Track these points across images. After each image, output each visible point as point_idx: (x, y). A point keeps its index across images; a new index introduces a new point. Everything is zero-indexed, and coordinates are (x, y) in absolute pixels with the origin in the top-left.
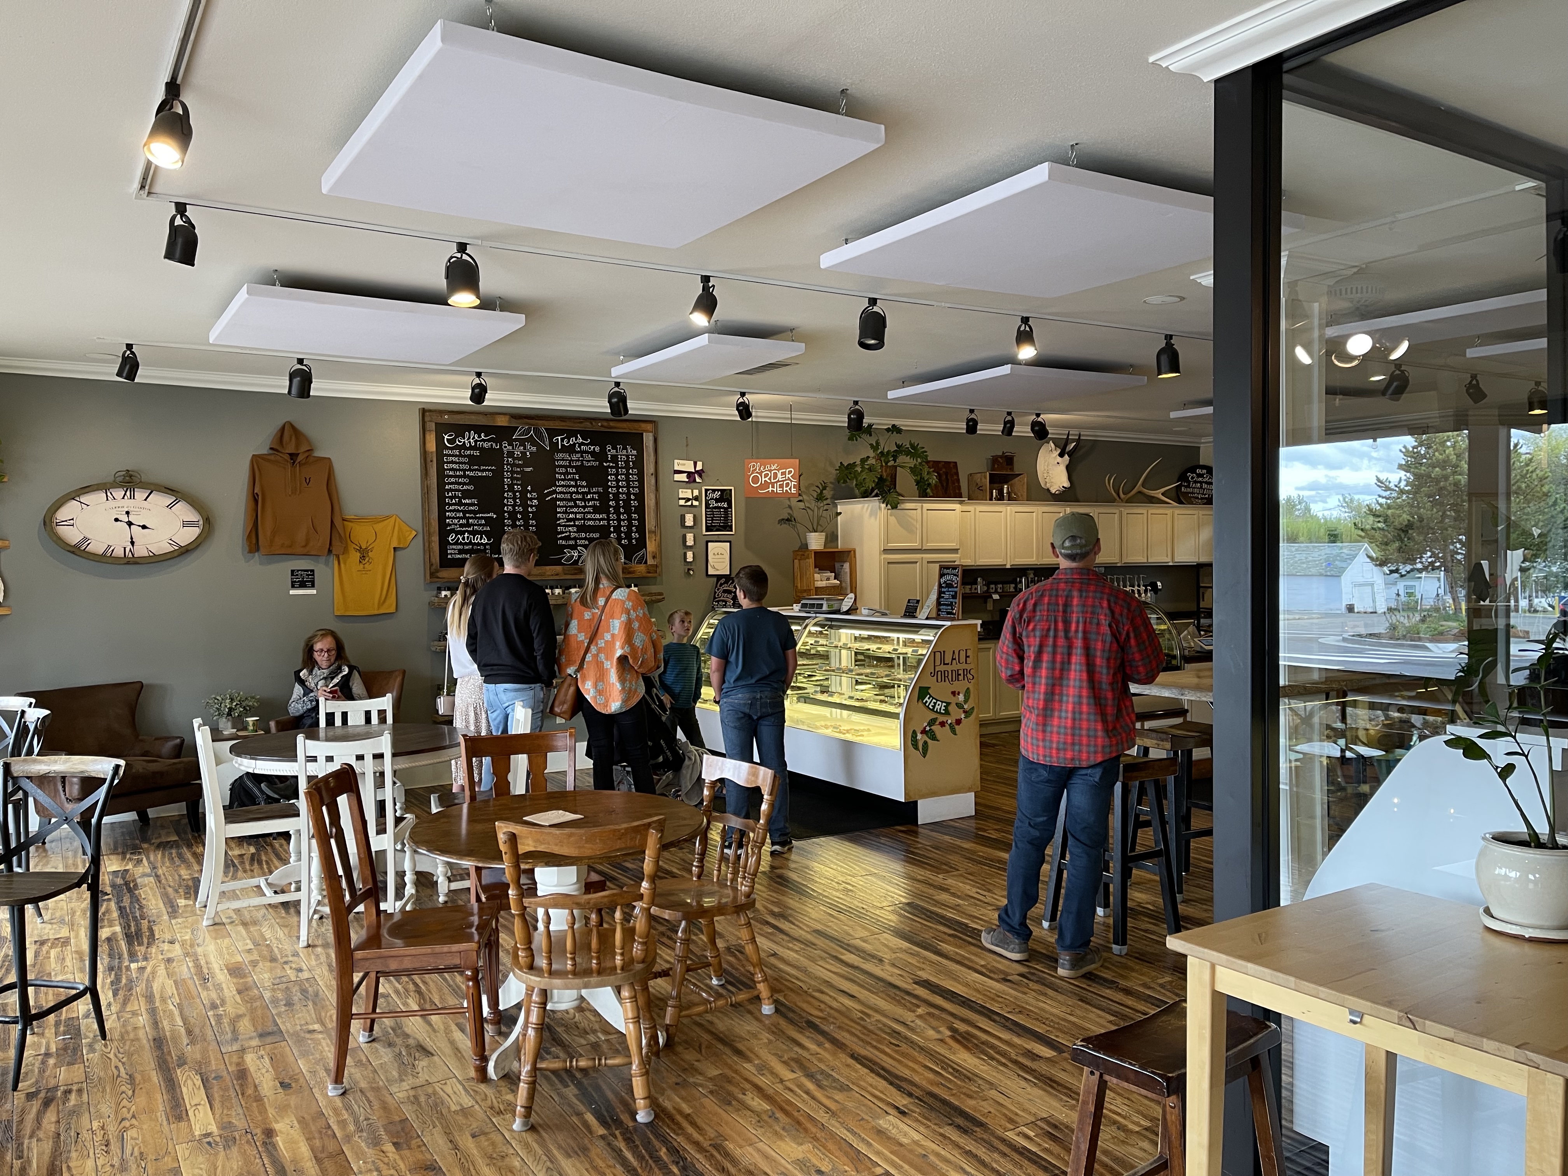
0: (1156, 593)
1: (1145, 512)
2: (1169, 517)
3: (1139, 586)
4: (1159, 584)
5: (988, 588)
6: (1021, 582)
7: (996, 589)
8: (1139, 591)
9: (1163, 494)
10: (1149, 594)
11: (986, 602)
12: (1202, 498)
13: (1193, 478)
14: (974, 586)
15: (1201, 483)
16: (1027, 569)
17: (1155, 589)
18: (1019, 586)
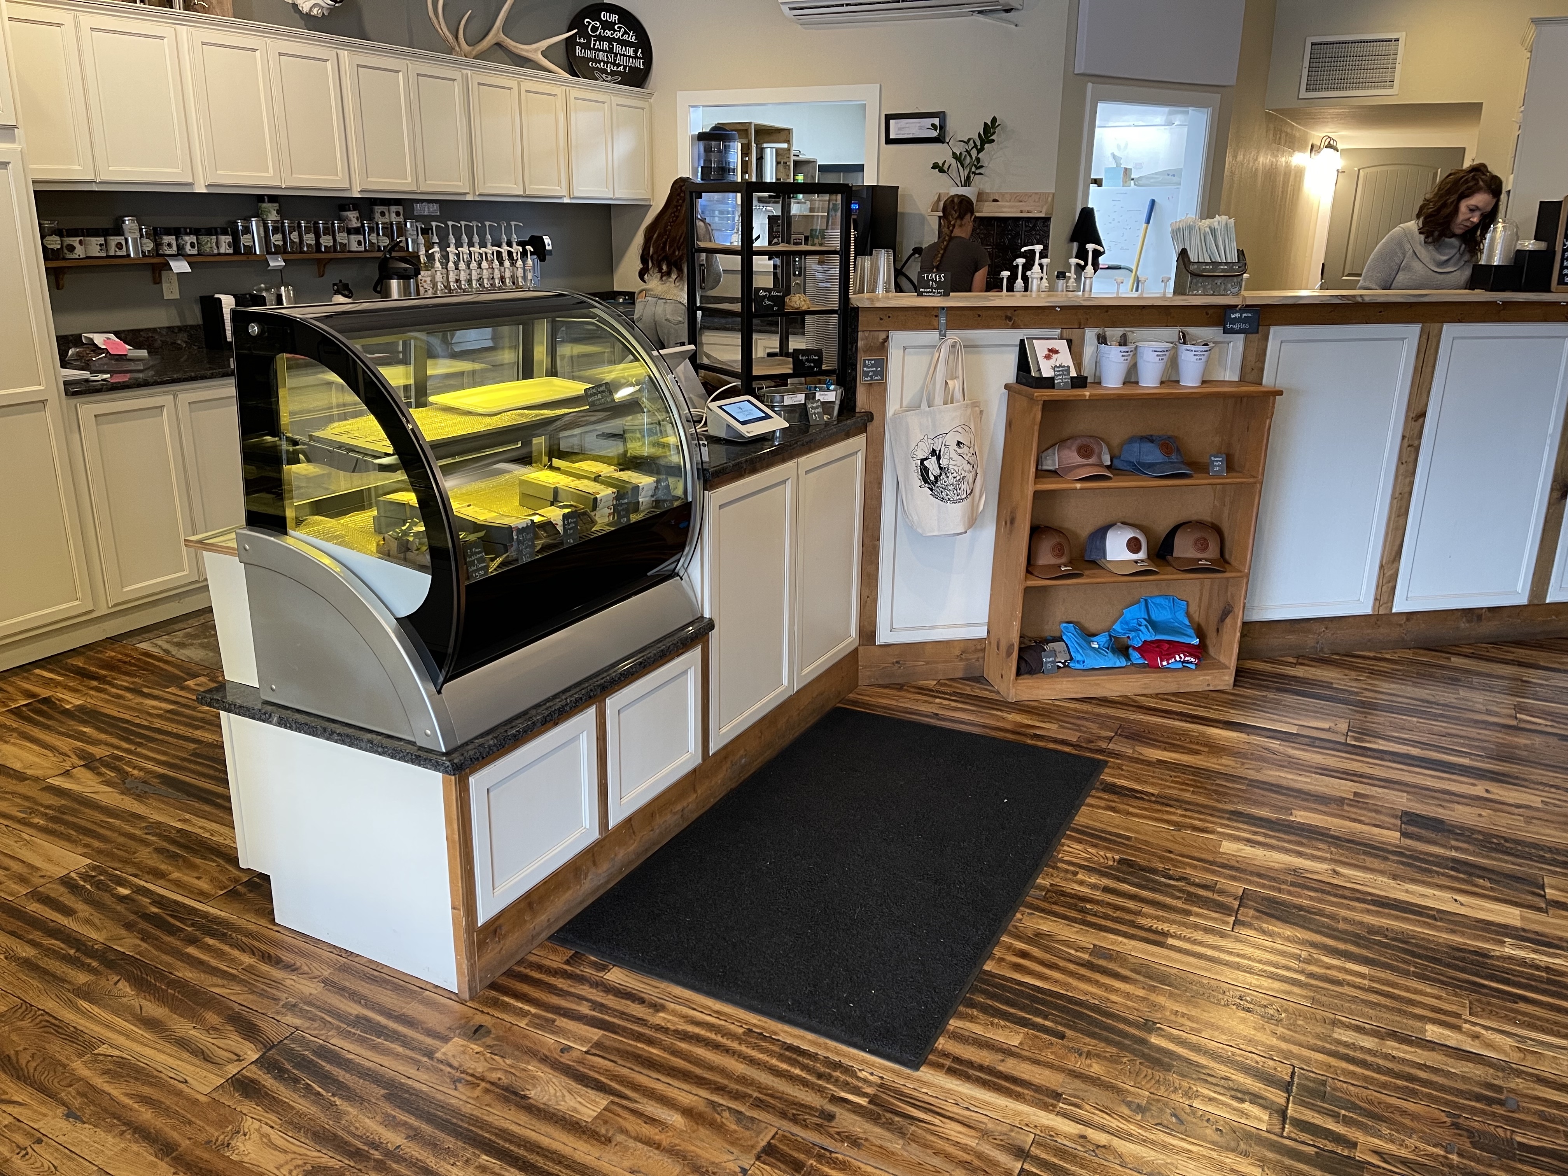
0: (542, 259)
1: (513, 84)
2: (560, 101)
3: (509, 244)
4: (547, 240)
5: (158, 245)
6: (247, 230)
7: (180, 248)
8: (510, 253)
9: (544, 54)
10: (529, 262)
11: (158, 281)
12: (613, 73)
13: (595, 29)
14: (114, 240)
15: (610, 40)
16: (260, 198)
17: (540, 252)
18: (244, 240)
